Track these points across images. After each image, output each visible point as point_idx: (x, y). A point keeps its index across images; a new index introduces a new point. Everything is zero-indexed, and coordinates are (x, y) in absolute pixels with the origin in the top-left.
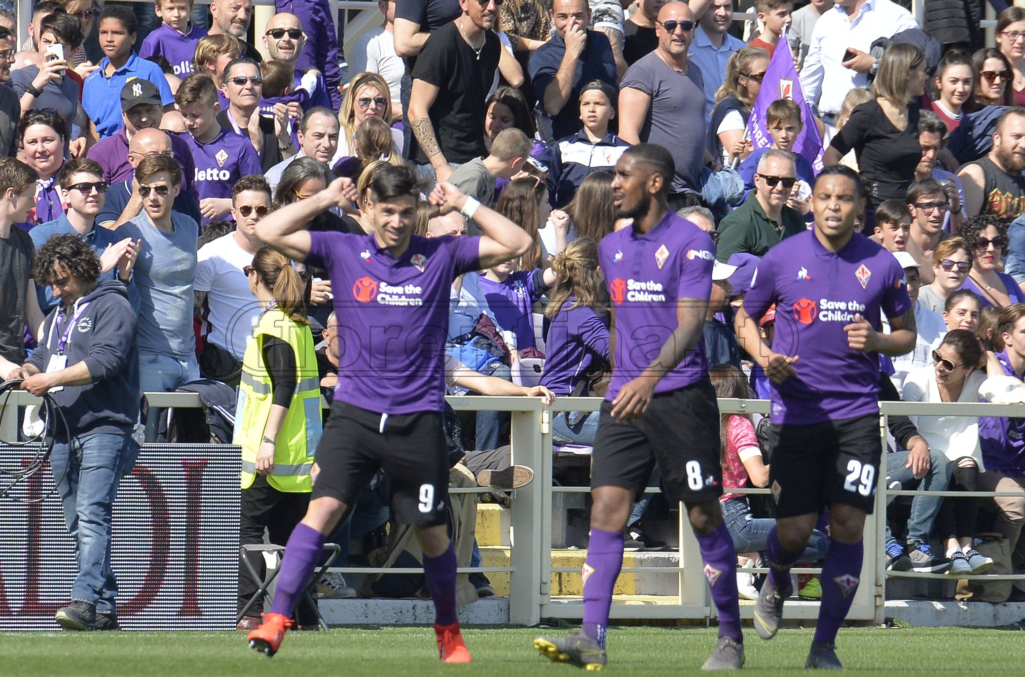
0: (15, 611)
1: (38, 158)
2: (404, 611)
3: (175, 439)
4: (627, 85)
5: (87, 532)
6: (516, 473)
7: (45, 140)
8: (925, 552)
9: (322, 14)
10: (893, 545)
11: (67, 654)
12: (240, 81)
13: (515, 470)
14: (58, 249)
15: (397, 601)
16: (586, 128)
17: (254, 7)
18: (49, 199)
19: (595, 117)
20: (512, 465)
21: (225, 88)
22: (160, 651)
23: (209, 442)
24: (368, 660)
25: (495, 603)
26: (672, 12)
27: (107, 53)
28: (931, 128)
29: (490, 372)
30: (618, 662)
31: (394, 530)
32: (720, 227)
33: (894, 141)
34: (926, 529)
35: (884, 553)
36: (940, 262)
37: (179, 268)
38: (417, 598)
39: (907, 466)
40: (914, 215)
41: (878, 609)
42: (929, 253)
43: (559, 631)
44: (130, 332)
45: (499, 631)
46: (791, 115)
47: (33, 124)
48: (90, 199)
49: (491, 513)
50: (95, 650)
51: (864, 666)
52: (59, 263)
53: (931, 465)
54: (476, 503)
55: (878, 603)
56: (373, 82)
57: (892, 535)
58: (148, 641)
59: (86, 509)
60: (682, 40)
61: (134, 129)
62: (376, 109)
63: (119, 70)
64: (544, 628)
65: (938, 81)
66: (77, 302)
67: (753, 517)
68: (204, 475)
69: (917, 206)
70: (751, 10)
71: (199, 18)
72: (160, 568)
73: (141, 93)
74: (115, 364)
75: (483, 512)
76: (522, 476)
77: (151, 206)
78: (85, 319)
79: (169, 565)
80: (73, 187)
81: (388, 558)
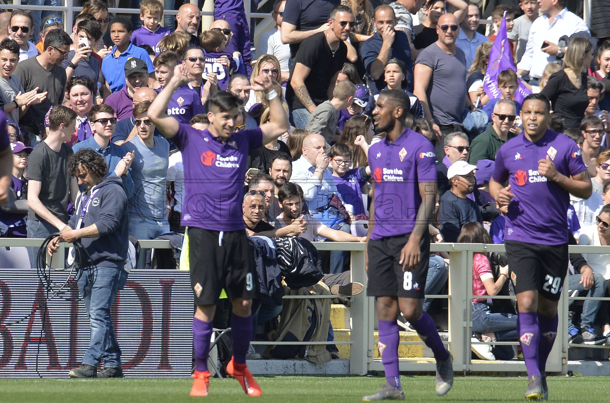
0: (63, 367)
1: (79, 104)
2: (289, 367)
3: (156, 267)
4: (419, 62)
5: (94, 325)
6: (354, 287)
7: (82, 94)
8: (591, 333)
9: (242, 20)
10: (572, 328)
11: (93, 392)
12: (193, 60)
13: (353, 285)
14: (81, 157)
15: (285, 361)
16: (388, 86)
17: (201, 16)
18: (85, 129)
19: (393, 79)
20: (351, 282)
21: (184, 63)
22: (147, 390)
23: (175, 269)
24: (268, 395)
25: (341, 362)
26: (446, 20)
27: (115, 43)
28: (594, 86)
29: (338, 228)
30: (413, 396)
31: (283, 320)
32: (472, 144)
33: (574, 95)
34: (592, 319)
35: (568, 334)
36: (600, 165)
37: (158, 168)
38: (296, 359)
39: (581, 282)
40: (585, 137)
41: (564, 366)
42: (593, 159)
43: (378, 378)
44: (122, 206)
45: (344, 378)
46: (512, 79)
47: (75, 85)
48: (107, 128)
49: (339, 310)
50: (109, 389)
51: (556, 399)
52: (82, 165)
53: (595, 282)
54: (330, 304)
55: (564, 362)
56: (270, 60)
57: (572, 323)
58: (140, 384)
59: (94, 312)
60: (451, 36)
61: (132, 87)
62: (272, 76)
63: (123, 54)
64: (370, 377)
65: (598, 59)
66: (92, 189)
67: (491, 313)
68: (173, 288)
69: (586, 132)
70: (490, 18)
71: (170, 23)
72: (147, 342)
73: (136, 66)
74: (113, 226)
75: (334, 309)
76: (357, 289)
77: (142, 131)
78: (96, 198)
79: (152, 340)
80: (97, 121)
81: (279, 336)
